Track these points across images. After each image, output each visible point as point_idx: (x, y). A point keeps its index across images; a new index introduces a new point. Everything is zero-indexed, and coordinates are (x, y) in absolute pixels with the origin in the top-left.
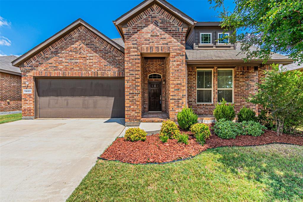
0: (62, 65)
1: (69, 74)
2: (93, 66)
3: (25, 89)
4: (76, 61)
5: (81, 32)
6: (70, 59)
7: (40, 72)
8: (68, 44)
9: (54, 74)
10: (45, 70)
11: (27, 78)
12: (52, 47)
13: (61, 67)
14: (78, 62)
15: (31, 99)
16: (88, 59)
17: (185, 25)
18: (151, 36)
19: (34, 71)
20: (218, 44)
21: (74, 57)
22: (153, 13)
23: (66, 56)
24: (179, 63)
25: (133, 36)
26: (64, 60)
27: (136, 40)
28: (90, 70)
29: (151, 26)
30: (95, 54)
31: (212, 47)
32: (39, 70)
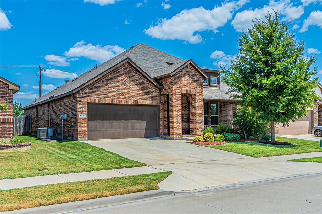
0: (111, 94)
1: (117, 101)
2: (134, 95)
3: (80, 113)
4: (122, 91)
5: (126, 67)
6: (117, 89)
7: (93, 99)
8: (116, 76)
9: (105, 101)
10: (97, 97)
11: (82, 103)
12: (103, 78)
13: (111, 95)
14: (123, 92)
15: (86, 122)
16: (130, 90)
17: (203, 78)
18: (187, 83)
19: (88, 98)
20: (211, 84)
21: (121, 87)
22: (188, 69)
23: (114, 86)
24: (200, 100)
25: (178, 83)
26: (112, 89)
27: (179, 85)
28: (132, 99)
29: (187, 77)
30: (136, 86)
31: (207, 86)
32: (92, 97)
